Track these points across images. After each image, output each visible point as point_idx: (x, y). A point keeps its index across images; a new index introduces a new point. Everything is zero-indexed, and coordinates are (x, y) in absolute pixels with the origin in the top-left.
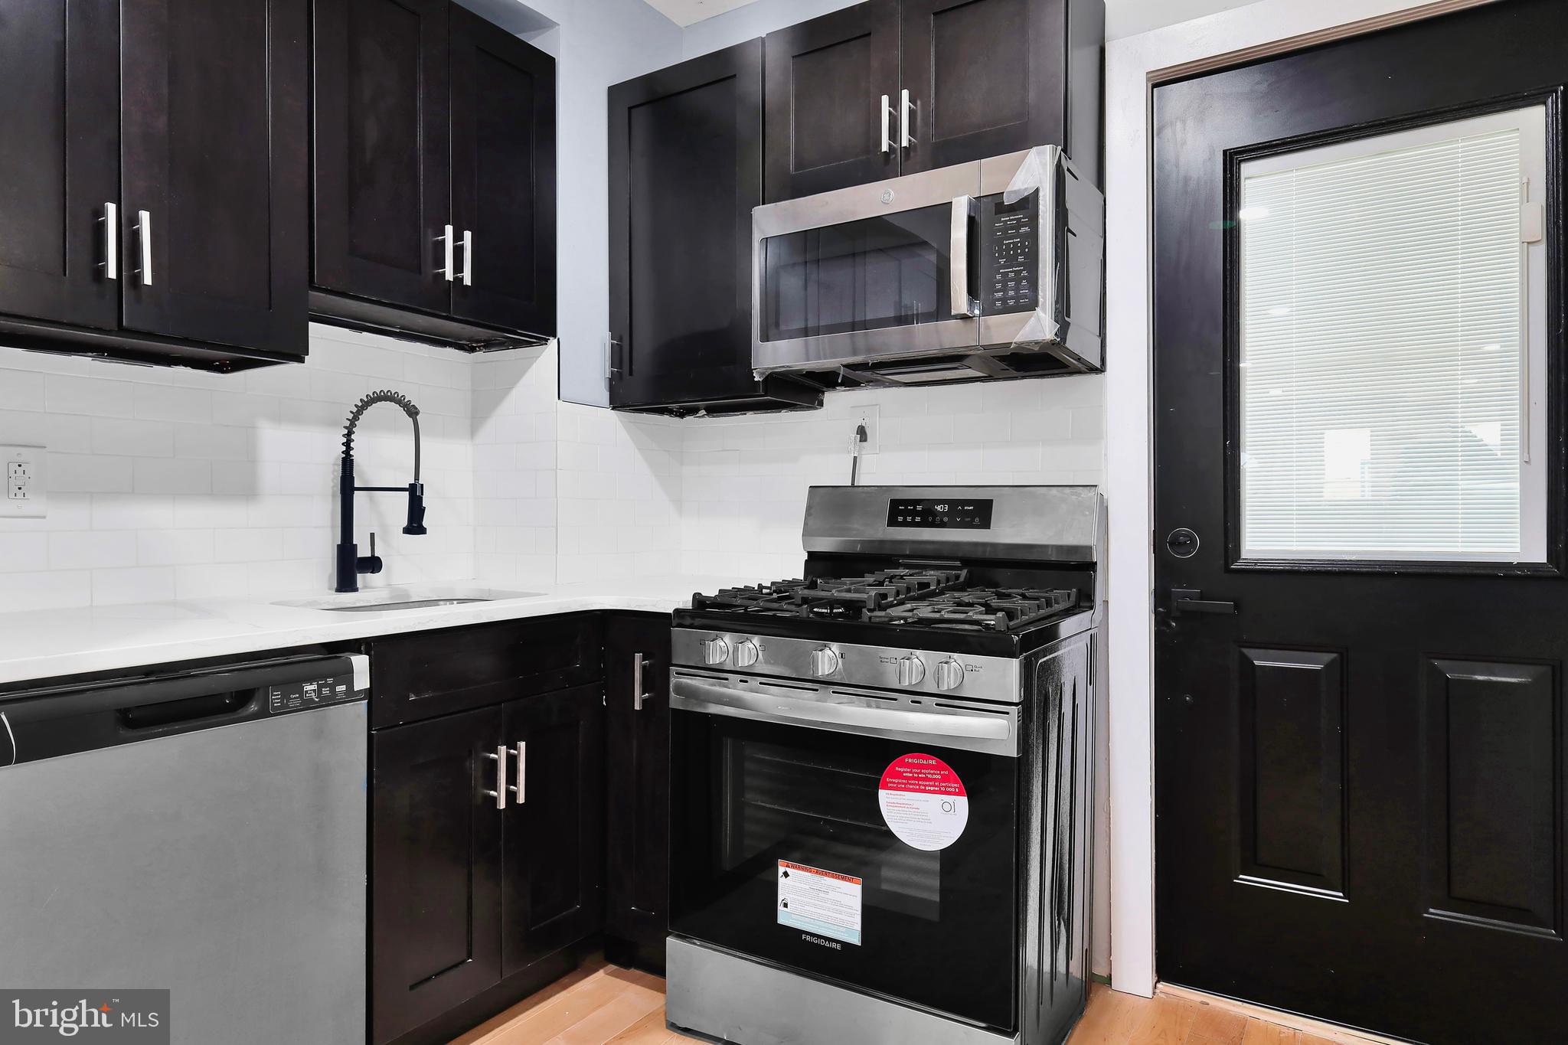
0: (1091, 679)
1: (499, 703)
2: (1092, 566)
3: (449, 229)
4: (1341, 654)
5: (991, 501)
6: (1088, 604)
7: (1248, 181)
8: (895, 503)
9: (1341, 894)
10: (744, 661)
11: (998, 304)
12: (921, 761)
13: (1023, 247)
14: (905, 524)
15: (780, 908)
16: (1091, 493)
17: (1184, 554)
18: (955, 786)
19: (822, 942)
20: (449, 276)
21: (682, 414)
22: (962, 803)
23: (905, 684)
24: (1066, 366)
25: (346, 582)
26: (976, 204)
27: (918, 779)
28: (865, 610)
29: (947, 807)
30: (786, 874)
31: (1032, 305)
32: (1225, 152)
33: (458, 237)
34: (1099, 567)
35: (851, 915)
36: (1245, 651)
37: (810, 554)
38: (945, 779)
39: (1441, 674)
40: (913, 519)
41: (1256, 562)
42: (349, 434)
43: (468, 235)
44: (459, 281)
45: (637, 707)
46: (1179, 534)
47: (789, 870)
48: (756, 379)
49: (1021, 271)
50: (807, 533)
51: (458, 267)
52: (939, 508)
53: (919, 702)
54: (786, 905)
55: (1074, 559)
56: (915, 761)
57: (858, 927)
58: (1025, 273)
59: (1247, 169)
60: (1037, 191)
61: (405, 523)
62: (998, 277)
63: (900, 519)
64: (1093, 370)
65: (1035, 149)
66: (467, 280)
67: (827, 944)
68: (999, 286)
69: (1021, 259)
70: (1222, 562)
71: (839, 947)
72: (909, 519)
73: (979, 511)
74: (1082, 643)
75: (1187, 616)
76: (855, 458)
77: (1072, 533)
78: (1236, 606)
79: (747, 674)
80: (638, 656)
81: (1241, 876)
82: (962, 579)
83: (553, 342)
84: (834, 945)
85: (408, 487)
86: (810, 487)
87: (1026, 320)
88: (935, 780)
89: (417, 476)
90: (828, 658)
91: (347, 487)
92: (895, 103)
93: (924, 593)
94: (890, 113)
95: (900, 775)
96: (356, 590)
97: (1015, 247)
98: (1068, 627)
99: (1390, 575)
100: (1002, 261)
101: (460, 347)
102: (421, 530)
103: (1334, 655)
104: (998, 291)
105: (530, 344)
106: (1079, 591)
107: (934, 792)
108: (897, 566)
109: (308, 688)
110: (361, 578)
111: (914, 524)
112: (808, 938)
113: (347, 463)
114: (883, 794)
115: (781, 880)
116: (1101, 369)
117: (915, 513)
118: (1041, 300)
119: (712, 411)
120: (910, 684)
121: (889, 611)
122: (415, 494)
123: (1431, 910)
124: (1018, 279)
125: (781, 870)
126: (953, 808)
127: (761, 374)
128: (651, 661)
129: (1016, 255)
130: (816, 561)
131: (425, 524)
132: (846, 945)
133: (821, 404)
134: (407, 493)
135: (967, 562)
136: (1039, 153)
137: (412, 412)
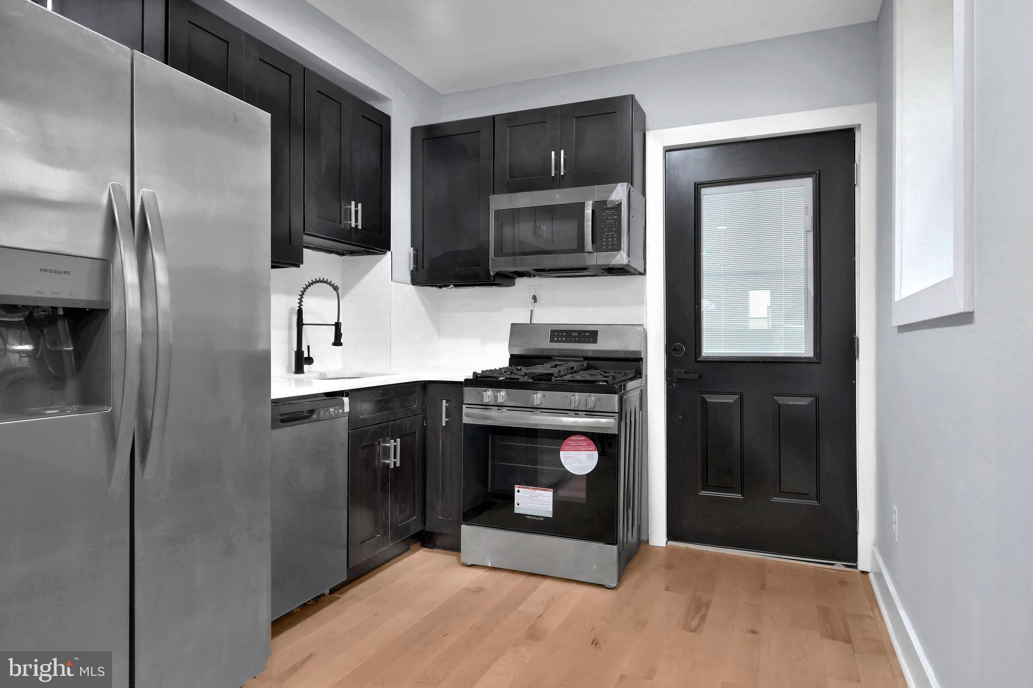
0: (641, 409)
1: (389, 422)
2: (641, 359)
3: (353, 203)
4: (741, 395)
5: (597, 331)
6: (639, 376)
7: (704, 196)
8: (553, 332)
9: (741, 495)
10: (500, 400)
11: (604, 247)
12: (578, 438)
13: (615, 224)
14: (558, 341)
15: (516, 505)
16: (640, 328)
17: (678, 354)
18: (594, 447)
19: (535, 518)
20: (353, 225)
21: (440, 287)
22: (595, 454)
23: (573, 407)
24: (630, 272)
25: (299, 370)
26: (595, 204)
27: (577, 446)
28: (553, 377)
29: (589, 456)
30: (518, 491)
31: (619, 249)
32: (695, 183)
33: (356, 206)
34: (644, 360)
35: (548, 505)
36: (704, 395)
37: (511, 355)
38: (588, 445)
39: (776, 402)
40: (562, 339)
41: (708, 357)
42: (301, 300)
43: (360, 205)
44: (356, 226)
45: (444, 424)
46: (677, 346)
47: (520, 489)
48: (491, 274)
49: (614, 234)
50: (511, 345)
51: (356, 221)
52: (573, 334)
53: (578, 414)
54: (518, 504)
55: (634, 356)
56: (576, 438)
57: (551, 510)
58: (615, 235)
59: (704, 191)
60: (621, 203)
61: (333, 340)
62: (604, 236)
63: (556, 339)
64: (641, 274)
65: (620, 184)
66: (360, 227)
67: (537, 519)
68: (605, 240)
69: (614, 229)
70: (694, 358)
71: (542, 519)
72: (560, 339)
73: (591, 335)
74: (638, 391)
75: (680, 381)
76: (532, 310)
77: (631, 345)
78: (700, 377)
79: (500, 406)
80: (444, 401)
81: (702, 492)
82: (585, 366)
83: (389, 253)
84: (540, 519)
85: (334, 323)
86: (512, 324)
87: (616, 255)
88: (584, 446)
89: (338, 320)
90: (538, 397)
91: (300, 324)
92: (558, 156)
93: (572, 371)
94: (555, 159)
95: (569, 445)
96: (303, 373)
97: (612, 225)
98: (631, 385)
99: (758, 362)
100: (606, 229)
101: (338, 254)
102: (341, 344)
103: (737, 396)
104: (605, 242)
105: (376, 254)
106: (636, 370)
107: (584, 450)
108: (555, 360)
109: (332, 410)
110: (306, 367)
111: (562, 341)
112: (529, 517)
113: (300, 312)
114: (562, 453)
115: (516, 494)
116: (644, 273)
117: (562, 336)
118: (622, 247)
119: (456, 286)
120: (575, 407)
121: (563, 377)
122: (338, 326)
123: (774, 498)
124: (612, 237)
125: (516, 489)
126: (592, 456)
127: (493, 272)
128: (449, 404)
129: (612, 228)
130: (514, 359)
131: (342, 341)
132: (546, 518)
133: (514, 285)
134: (334, 327)
135: (586, 359)
136: (621, 186)
137: (336, 289)
